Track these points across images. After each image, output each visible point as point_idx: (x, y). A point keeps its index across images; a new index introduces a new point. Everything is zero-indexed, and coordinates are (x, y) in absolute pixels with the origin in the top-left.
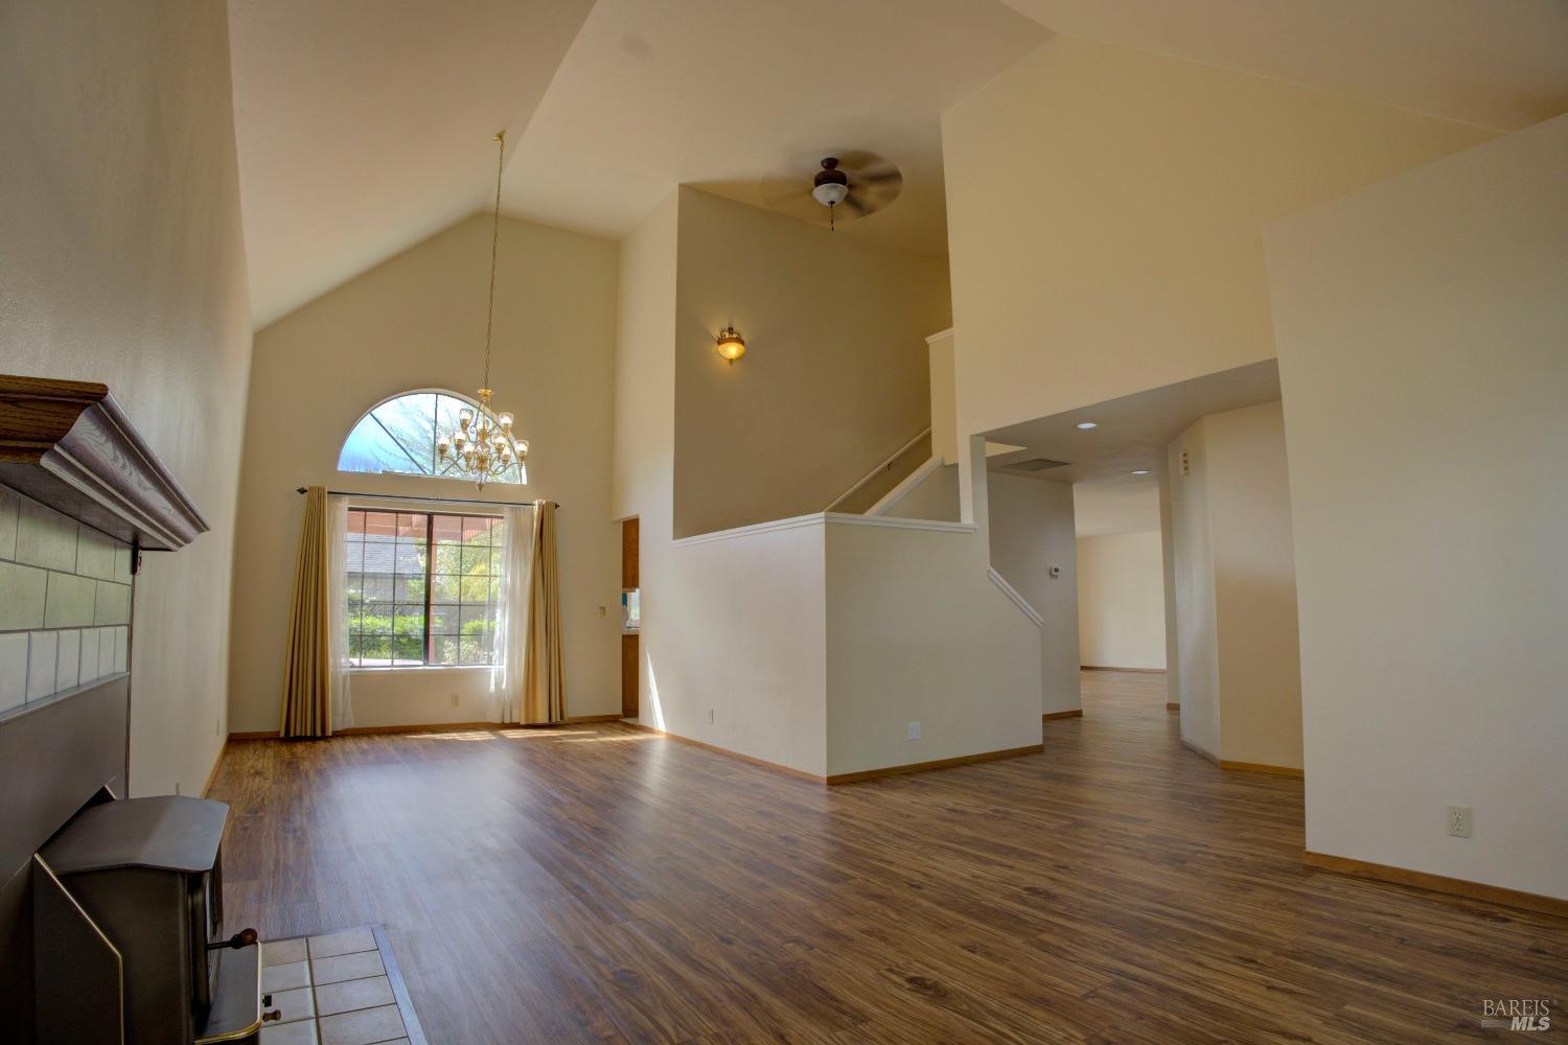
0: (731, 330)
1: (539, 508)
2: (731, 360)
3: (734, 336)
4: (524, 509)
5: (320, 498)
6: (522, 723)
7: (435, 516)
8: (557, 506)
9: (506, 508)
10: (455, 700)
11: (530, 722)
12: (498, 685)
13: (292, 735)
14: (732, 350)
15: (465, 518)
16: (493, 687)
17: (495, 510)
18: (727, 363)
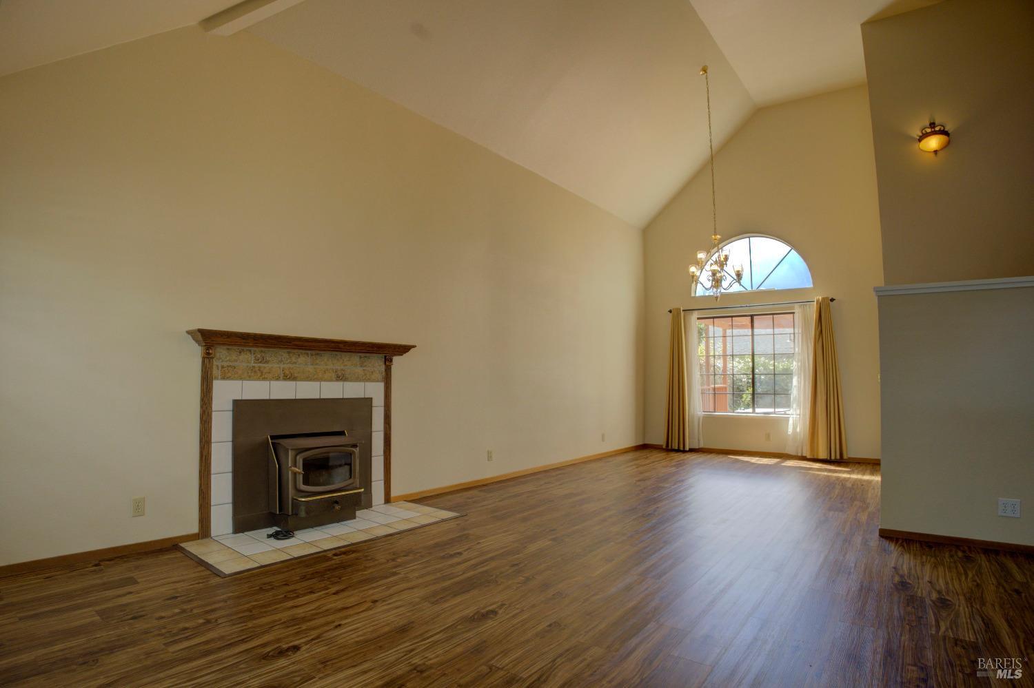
0: (932, 125)
1: (817, 303)
2: (936, 152)
3: (937, 129)
4: (810, 305)
5: (679, 314)
6: (808, 457)
7: (755, 317)
8: (832, 300)
9: (796, 306)
10: (768, 436)
11: (815, 457)
12: (794, 428)
13: (670, 447)
14: (933, 143)
15: (775, 316)
16: (790, 430)
17: (790, 308)
18: (933, 155)
